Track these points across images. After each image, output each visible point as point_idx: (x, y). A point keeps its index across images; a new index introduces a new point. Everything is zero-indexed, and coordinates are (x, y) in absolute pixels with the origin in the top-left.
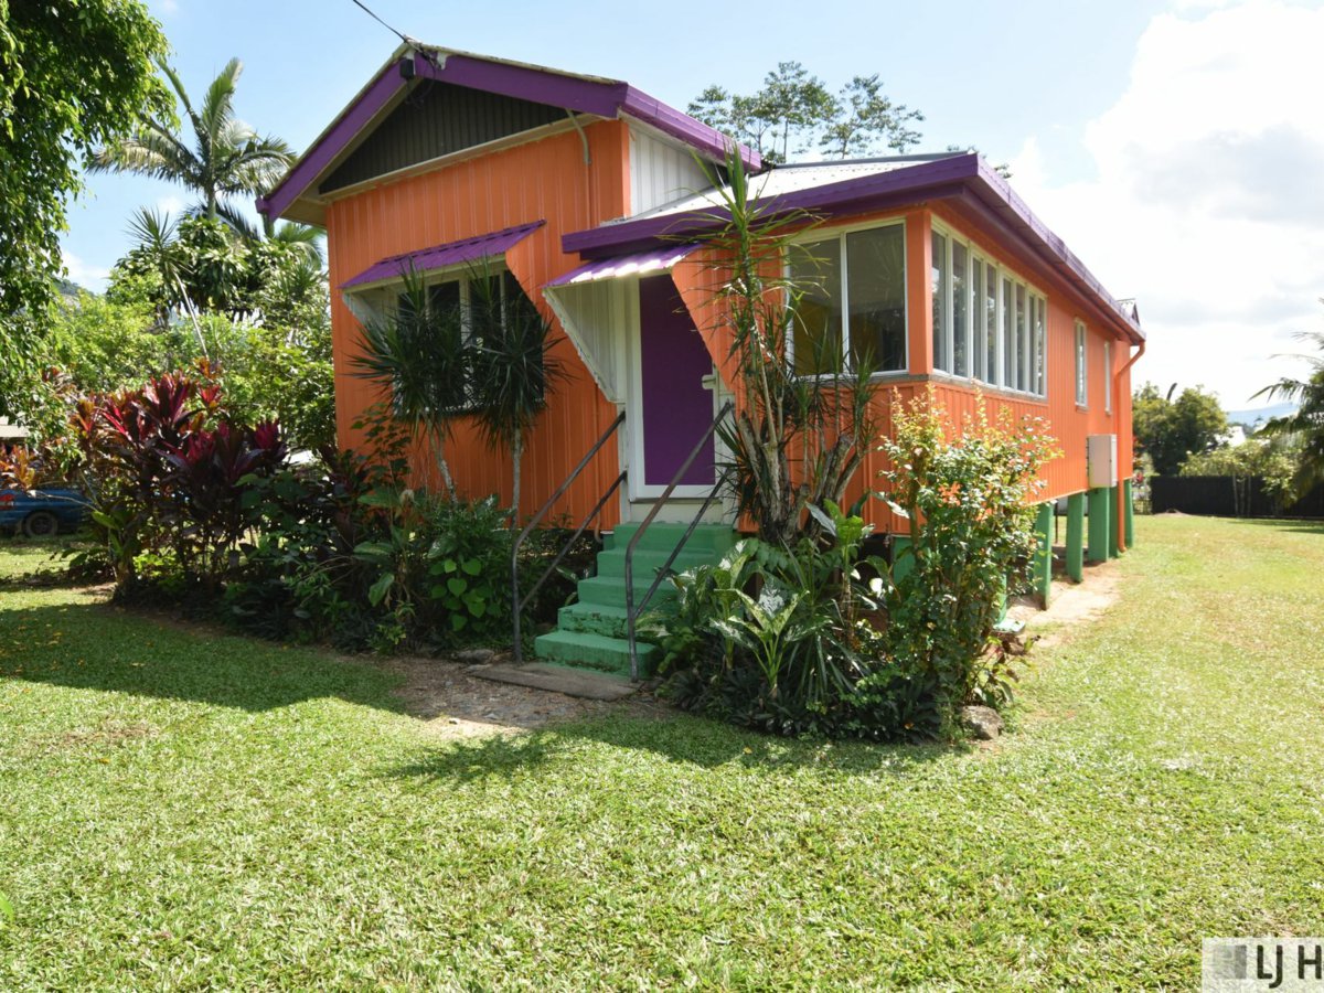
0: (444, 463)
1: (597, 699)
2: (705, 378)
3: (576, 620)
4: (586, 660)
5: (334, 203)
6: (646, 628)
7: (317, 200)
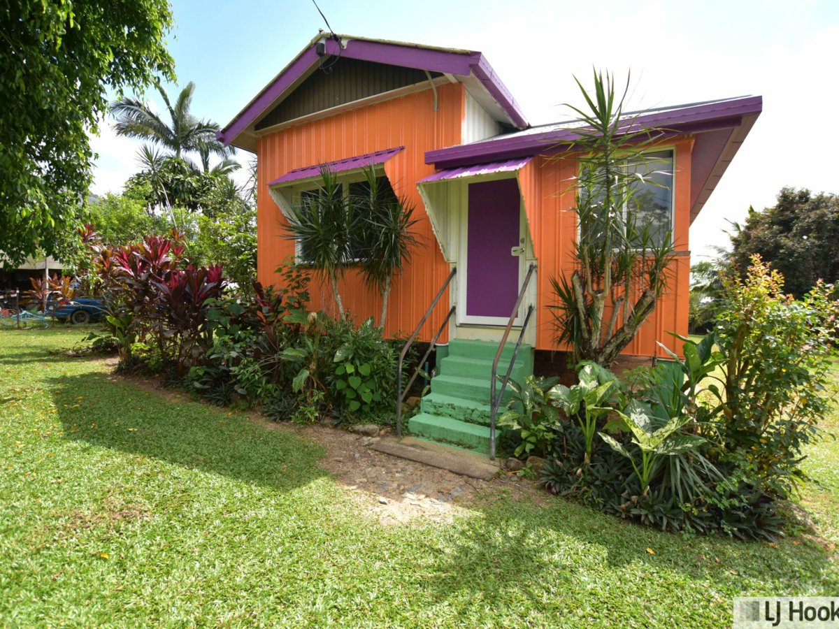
0: (339, 296)
1: (478, 478)
2: (513, 248)
3: (435, 407)
4: (449, 439)
5: (263, 137)
6: (505, 423)
7: (253, 134)
